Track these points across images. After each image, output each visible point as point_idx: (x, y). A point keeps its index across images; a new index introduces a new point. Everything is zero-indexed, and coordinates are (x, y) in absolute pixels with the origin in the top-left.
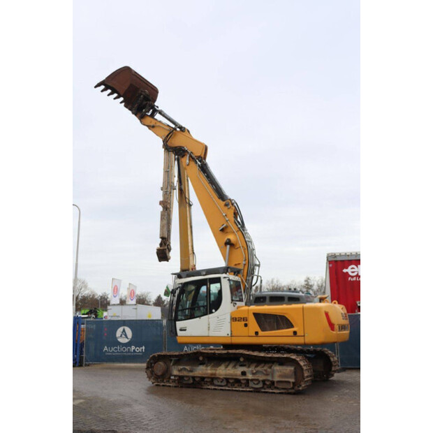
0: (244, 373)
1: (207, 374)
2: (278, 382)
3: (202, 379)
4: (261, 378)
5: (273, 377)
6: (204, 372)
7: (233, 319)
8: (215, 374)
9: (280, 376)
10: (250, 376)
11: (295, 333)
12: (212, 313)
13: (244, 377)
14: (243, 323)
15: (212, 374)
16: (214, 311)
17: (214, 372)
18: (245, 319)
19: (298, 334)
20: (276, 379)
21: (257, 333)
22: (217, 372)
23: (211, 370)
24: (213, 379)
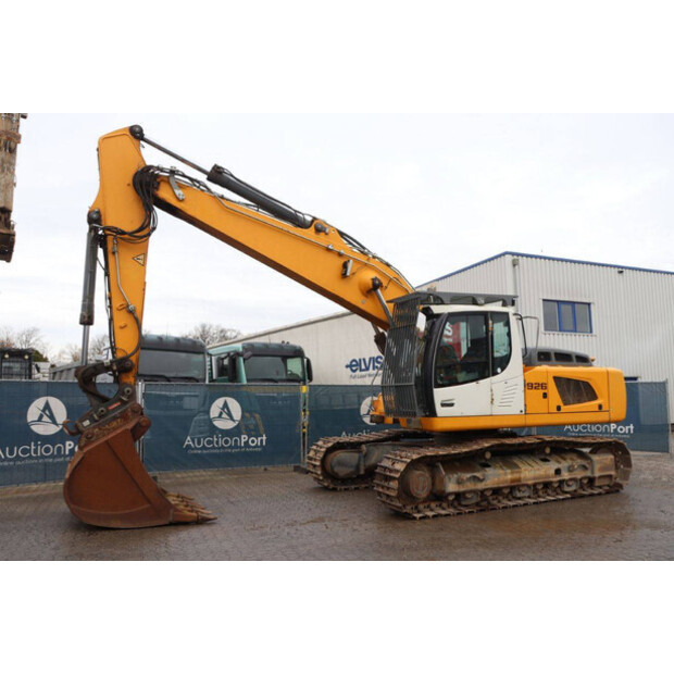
0: (558, 472)
1: (506, 481)
2: (600, 477)
3: (496, 491)
4: (579, 474)
5: (593, 472)
6: (502, 478)
7: (529, 386)
8: (519, 480)
9: (601, 469)
10: (566, 475)
11: (600, 407)
12: (497, 373)
13: (558, 478)
14: (541, 392)
15: (513, 481)
16: (499, 370)
17: (516, 476)
18: (543, 386)
19: (604, 409)
20: (597, 474)
21: (559, 408)
22: (522, 476)
23: (512, 473)
24: (513, 489)
